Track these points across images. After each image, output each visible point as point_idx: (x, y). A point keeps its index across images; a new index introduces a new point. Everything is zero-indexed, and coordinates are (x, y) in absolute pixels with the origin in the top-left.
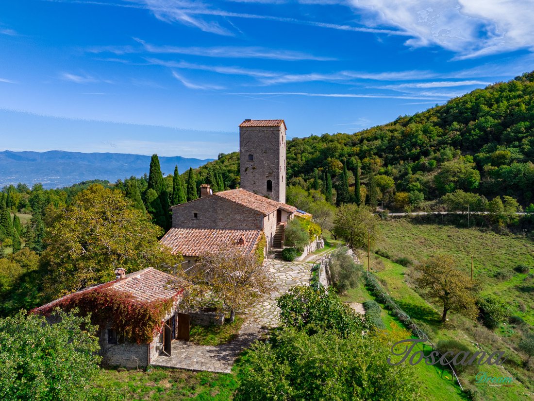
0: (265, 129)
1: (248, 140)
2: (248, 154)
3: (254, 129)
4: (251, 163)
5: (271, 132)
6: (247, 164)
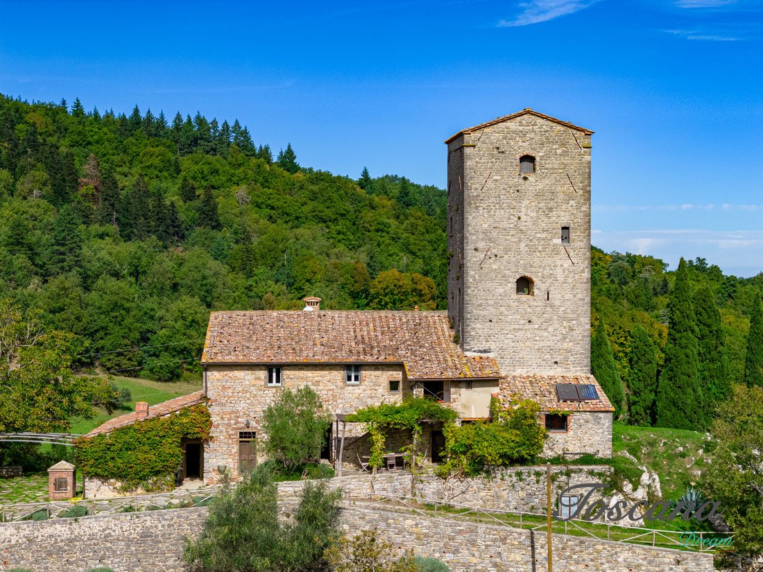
0: (458, 144)
2: (450, 217)
3: (453, 146)
5: (460, 152)
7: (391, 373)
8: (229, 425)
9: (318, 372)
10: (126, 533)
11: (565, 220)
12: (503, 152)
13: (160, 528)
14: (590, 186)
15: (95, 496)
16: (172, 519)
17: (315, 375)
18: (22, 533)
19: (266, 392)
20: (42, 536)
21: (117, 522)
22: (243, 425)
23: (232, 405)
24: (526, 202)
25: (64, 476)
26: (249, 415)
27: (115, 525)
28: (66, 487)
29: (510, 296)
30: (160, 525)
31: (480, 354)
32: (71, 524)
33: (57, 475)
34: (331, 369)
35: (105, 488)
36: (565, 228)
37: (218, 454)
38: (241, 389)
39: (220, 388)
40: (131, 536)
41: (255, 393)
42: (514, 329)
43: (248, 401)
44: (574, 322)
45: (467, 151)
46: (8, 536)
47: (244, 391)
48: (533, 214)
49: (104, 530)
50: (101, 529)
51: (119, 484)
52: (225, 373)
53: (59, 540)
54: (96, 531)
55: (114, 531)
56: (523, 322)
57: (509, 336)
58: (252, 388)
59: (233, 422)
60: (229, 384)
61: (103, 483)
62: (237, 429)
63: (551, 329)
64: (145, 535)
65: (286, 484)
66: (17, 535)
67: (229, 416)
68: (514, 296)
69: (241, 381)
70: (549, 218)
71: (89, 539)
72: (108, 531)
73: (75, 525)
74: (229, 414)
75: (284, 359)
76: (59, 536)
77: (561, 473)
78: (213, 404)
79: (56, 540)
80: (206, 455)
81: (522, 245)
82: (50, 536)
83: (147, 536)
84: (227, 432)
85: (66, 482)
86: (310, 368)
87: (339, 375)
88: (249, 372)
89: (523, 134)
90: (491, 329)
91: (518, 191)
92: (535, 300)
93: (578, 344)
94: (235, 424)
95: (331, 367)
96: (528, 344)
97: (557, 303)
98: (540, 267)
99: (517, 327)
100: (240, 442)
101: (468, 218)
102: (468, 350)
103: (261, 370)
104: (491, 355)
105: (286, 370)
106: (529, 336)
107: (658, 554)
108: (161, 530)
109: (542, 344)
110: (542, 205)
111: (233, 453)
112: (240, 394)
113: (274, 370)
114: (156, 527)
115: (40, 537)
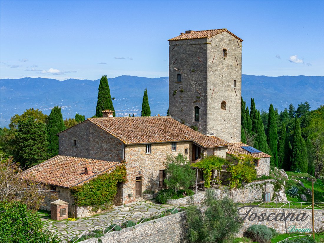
0: (193, 42)
1: (176, 57)
2: (177, 74)
3: (182, 42)
4: (179, 85)
5: (198, 46)
6: (176, 86)
7: (186, 145)
8: (132, 174)
9: (163, 146)
10: (153, 231)
11: (235, 77)
12: (218, 47)
13: (164, 227)
14: (241, 63)
15: (82, 216)
16: (167, 222)
17: (162, 147)
18: (115, 238)
19: (146, 157)
20: (123, 238)
21: (149, 226)
22: (137, 174)
23: (134, 164)
24: (224, 69)
25: (64, 207)
26: (140, 169)
27: (148, 228)
28: (65, 213)
29: (219, 110)
30: (163, 225)
31: (211, 135)
32: (132, 230)
33: (61, 207)
34: (167, 145)
35: (86, 211)
36: (235, 81)
37: (128, 189)
38: (137, 156)
39: (130, 156)
40: (155, 233)
41: (142, 158)
42: (221, 124)
43: (139, 162)
44: (237, 120)
45: (208, 46)
46: (110, 241)
47: (138, 157)
48: (226, 75)
49: (145, 231)
50: (144, 231)
51: (91, 209)
52: (131, 149)
53: (129, 239)
54: (142, 232)
55: (148, 231)
56: (223, 121)
57: (219, 127)
58: (141, 155)
59: (134, 172)
60: (133, 154)
61: (85, 208)
62: (135, 175)
63: (230, 124)
64: (159, 231)
65: (181, 199)
66: (113, 240)
67: (132, 170)
68: (221, 110)
69: (137, 152)
70: (230, 76)
71: (140, 237)
72: (146, 232)
73: (134, 231)
74: (132, 168)
75: (152, 141)
76: (129, 237)
77: (263, 184)
78: (127, 164)
79: (128, 239)
80: (124, 190)
81: (223, 87)
82: (126, 237)
83: (160, 232)
84: (131, 177)
85: (65, 210)
86: (160, 144)
87: (169, 147)
88: (140, 148)
89: (223, 39)
90: (214, 124)
91: (222, 64)
92: (226, 111)
93: (238, 129)
94: (135, 173)
95: (167, 144)
96: (224, 130)
97: (232, 112)
98: (227, 97)
99: (221, 123)
100: (136, 181)
101: (208, 75)
102: (208, 134)
103: (144, 146)
104: (214, 135)
105: (152, 146)
106: (225, 127)
107: (317, 212)
108: (164, 228)
109: (228, 130)
110: (229, 70)
111: (133, 187)
112: (137, 159)
113: (148, 146)
114: (162, 226)
115: (122, 239)
